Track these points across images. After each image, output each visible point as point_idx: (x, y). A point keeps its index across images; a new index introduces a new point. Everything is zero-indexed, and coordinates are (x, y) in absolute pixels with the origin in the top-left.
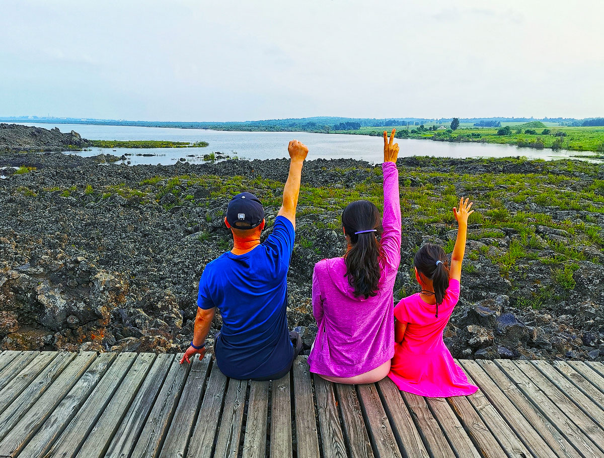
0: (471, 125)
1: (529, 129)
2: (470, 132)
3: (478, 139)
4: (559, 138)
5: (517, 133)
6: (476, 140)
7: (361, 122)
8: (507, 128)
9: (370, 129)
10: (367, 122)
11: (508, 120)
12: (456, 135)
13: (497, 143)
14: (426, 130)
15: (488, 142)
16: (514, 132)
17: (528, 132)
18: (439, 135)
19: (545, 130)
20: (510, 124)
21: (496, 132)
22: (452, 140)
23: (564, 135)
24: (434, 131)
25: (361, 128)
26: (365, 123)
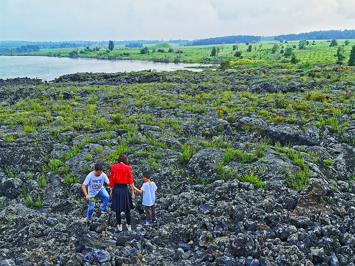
0: (123, 46)
1: (160, 48)
2: (122, 52)
3: (128, 57)
4: (178, 55)
5: (153, 52)
6: (126, 58)
7: (40, 45)
8: (146, 48)
9: (48, 50)
10: (45, 45)
11: (148, 42)
12: (112, 55)
13: (141, 60)
14: (91, 51)
15: (135, 59)
16: (151, 51)
17: (159, 51)
18: (101, 55)
19: (170, 49)
20: (148, 46)
21: (139, 52)
22: (110, 59)
23: (181, 52)
24: (97, 52)
25: (40, 50)
26: (43, 45)
